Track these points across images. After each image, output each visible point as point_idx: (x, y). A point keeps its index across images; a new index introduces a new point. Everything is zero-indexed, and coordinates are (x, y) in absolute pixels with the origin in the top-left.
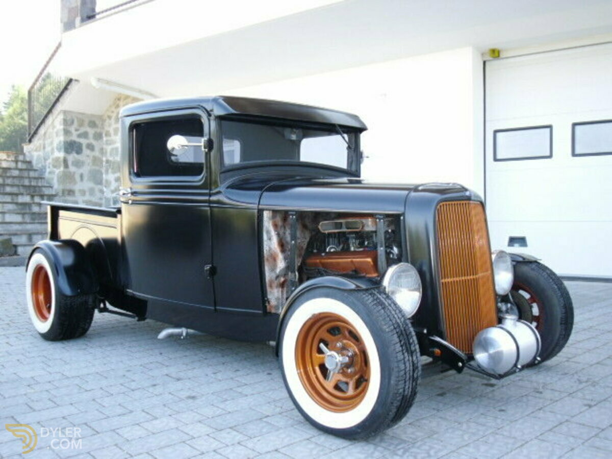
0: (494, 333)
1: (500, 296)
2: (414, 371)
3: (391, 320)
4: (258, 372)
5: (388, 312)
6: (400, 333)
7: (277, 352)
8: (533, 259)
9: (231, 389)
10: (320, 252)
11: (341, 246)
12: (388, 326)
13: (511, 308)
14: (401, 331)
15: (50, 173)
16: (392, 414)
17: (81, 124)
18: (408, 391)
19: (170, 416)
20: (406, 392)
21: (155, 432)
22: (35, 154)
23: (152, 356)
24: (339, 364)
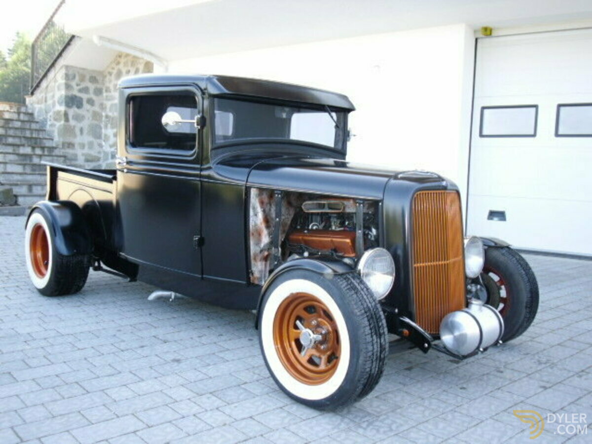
0: (461, 318)
1: (470, 279)
2: (381, 353)
3: (362, 304)
4: (240, 338)
5: (360, 296)
6: (370, 316)
7: (257, 325)
8: (505, 245)
9: (214, 354)
10: (303, 229)
11: (323, 224)
12: (359, 310)
13: (481, 290)
14: (372, 314)
15: (51, 125)
16: (359, 390)
17: (83, 79)
18: (375, 370)
19: (156, 378)
20: (373, 370)
21: (140, 393)
22: (37, 107)
23: (142, 316)
24: (313, 341)
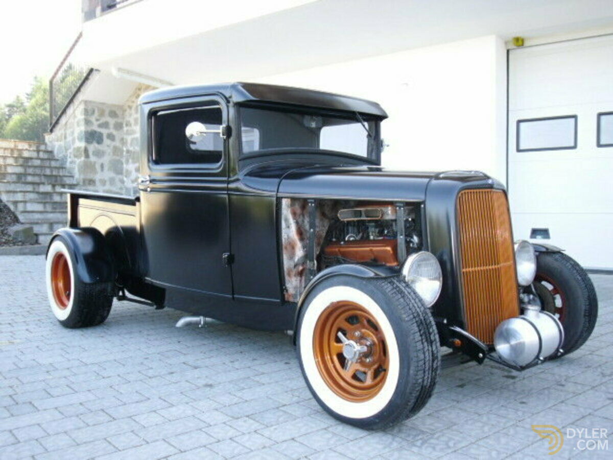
0: (517, 325)
1: (523, 287)
2: (433, 361)
3: (410, 309)
4: (276, 361)
5: (408, 301)
6: (419, 322)
7: (295, 341)
8: (557, 250)
9: (248, 378)
10: (338, 240)
11: (361, 234)
12: (407, 315)
13: (534, 299)
14: (421, 320)
15: (71, 163)
16: (411, 404)
17: (102, 114)
18: (428, 381)
19: (187, 403)
20: (425, 382)
21: (171, 418)
22: (57, 144)
23: (170, 343)
24: (358, 353)
